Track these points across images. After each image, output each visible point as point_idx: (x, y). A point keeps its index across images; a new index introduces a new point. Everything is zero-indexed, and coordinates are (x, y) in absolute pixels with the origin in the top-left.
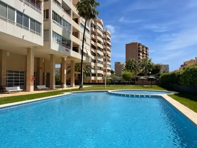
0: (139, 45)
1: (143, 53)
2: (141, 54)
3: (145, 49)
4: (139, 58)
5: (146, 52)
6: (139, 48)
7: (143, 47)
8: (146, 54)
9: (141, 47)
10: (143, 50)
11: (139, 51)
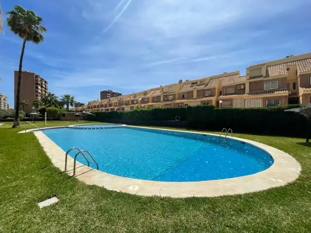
0: (37, 76)
1: (42, 87)
2: (40, 87)
3: (44, 83)
4: (37, 92)
5: (45, 86)
6: (37, 81)
7: (42, 80)
8: (45, 88)
9: (39, 79)
10: (42, 83)
11: (37, 84)
